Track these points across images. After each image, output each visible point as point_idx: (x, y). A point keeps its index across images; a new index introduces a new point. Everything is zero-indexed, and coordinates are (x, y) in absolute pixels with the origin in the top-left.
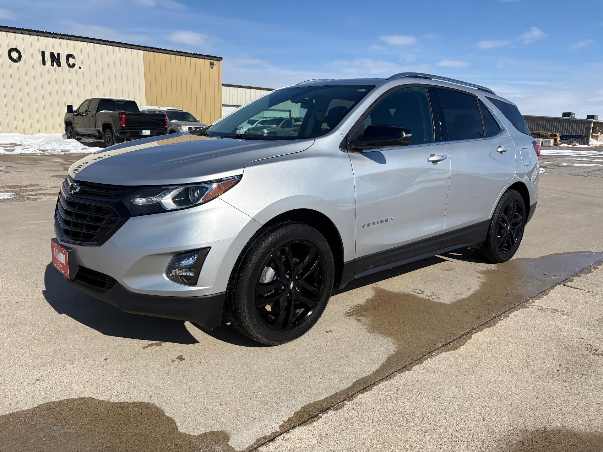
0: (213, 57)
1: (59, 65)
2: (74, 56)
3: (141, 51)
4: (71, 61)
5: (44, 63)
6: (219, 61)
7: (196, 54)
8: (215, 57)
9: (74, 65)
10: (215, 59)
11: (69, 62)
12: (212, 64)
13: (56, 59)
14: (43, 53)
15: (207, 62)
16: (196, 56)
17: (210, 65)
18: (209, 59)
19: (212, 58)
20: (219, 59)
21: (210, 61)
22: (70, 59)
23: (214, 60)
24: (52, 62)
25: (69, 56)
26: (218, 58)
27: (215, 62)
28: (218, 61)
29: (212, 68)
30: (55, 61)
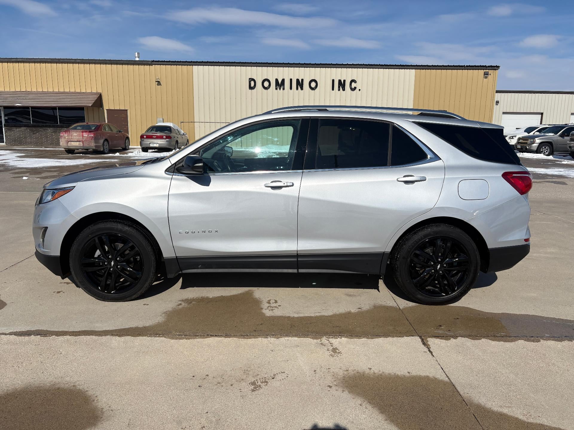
0: (489, 66)
1: (344, 90)
2: (356, 81)
3: (414, 70)
4: (354, 85)
5: (333, 89)
6: (496, 70)
7: (470, 66)
8: (491, 66)
9: (355, 88)
10: (490, 68)
11: (351, 86)
12: (486, 74)
13: (342, 85)
14: (333, 81)
15: (482, 72)
16: (469, 68)
17: (484, 75)
18: (483, 70)
19: (487, 68)
20: (496, 68)
21: (485, 71)
22: (353, 84)
23: (489, 70)
24: (339, 87)
25: (353, 81)
26: (494, 67)
27: (490, 72)
28: (494, 70)
29: (486, 78)
30: (341, 86)
